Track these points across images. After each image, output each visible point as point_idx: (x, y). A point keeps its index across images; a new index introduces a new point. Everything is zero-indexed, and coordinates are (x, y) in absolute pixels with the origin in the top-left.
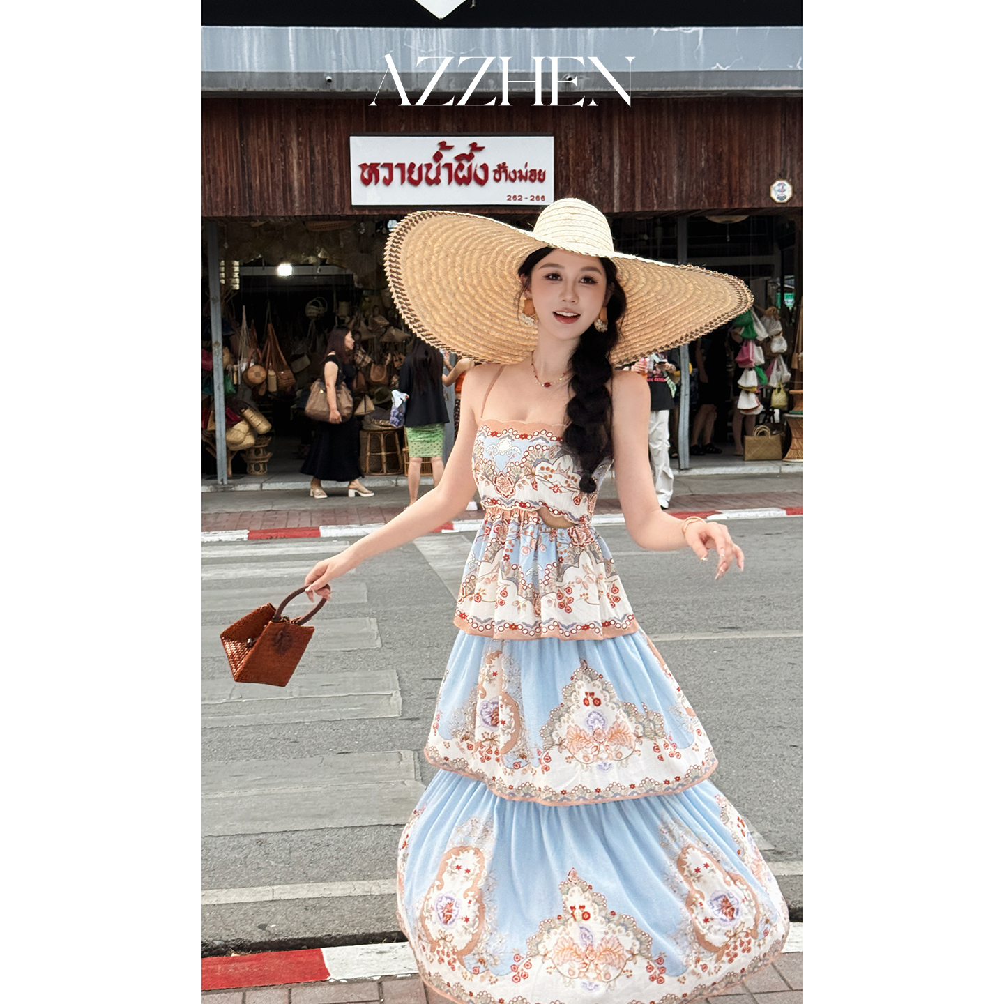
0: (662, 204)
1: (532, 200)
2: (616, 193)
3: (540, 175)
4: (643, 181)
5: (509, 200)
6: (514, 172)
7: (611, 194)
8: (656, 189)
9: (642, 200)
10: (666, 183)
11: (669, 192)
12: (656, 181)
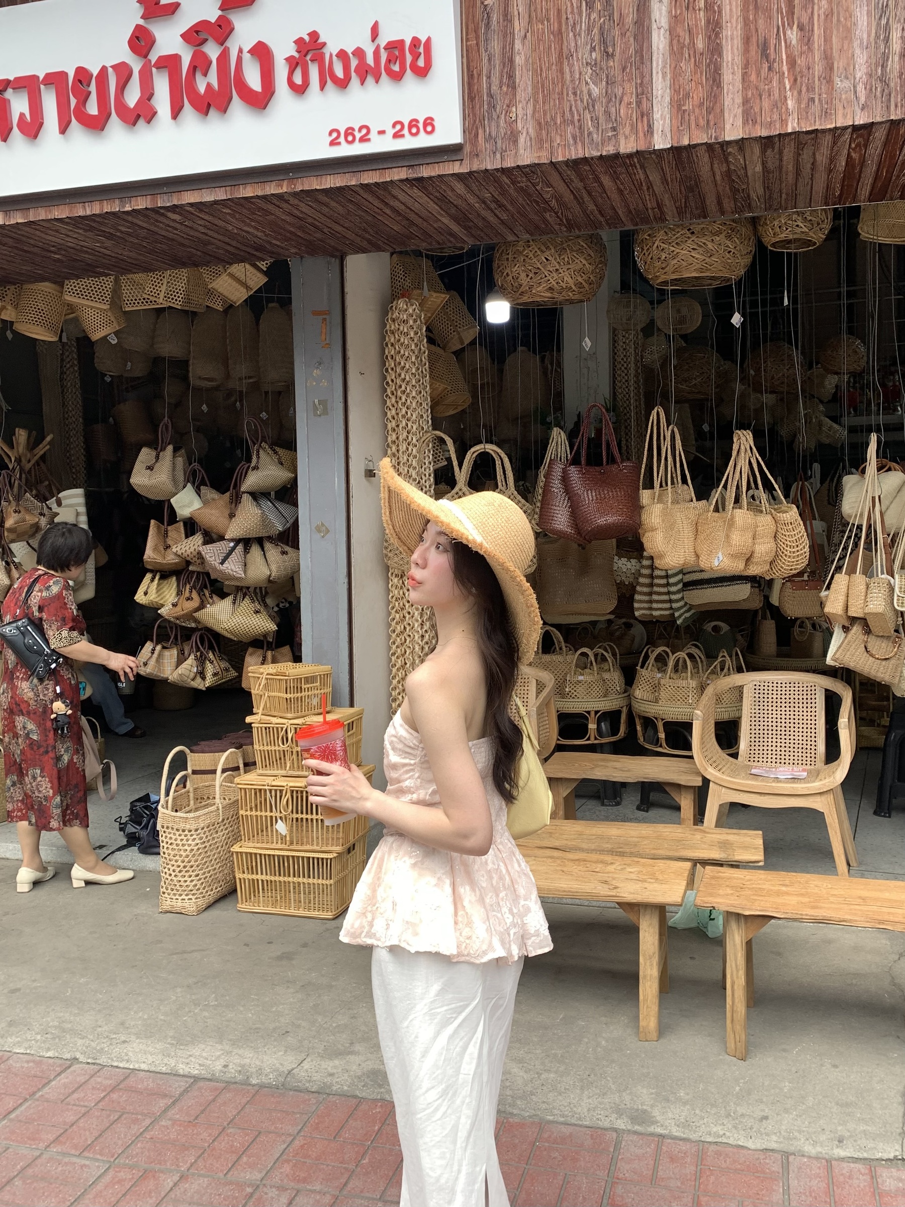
0: (816, 108)
1: (397, 135)
2: (661, 88)
3: (416, 57)
4: (747, 40)
5: (333, 143)
6: (342, 55)
7: (644, 92)
8: (792, 63)
9: (746, 101)
10: (827, 40)
11: (838, 65)
12: (793, 35)
